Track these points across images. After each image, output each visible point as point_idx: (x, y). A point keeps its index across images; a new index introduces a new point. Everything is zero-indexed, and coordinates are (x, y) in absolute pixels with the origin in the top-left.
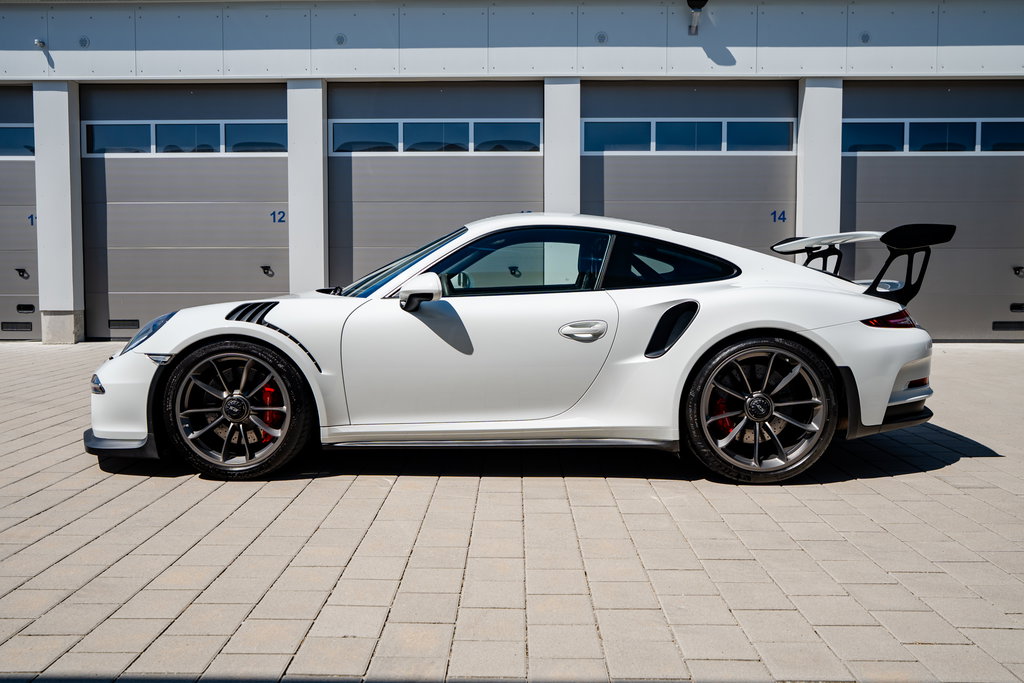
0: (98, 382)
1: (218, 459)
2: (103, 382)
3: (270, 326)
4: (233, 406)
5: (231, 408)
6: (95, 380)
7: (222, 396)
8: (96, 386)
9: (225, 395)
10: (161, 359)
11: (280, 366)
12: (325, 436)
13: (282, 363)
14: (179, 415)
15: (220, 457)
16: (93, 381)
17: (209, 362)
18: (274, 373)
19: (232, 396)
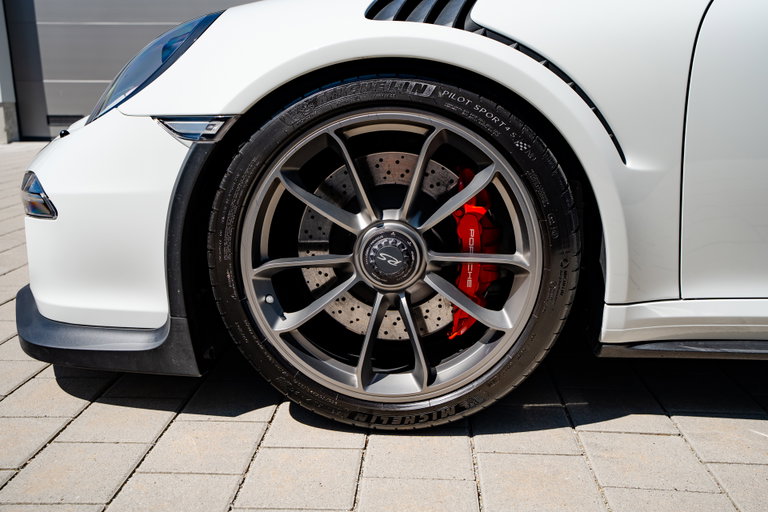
0: (38, 189)
1: (350, 381)
2: (51, 190)
3: (488, 33)
4: (386, 250)
5: (383, 256)
6: (32, 184)
7: (354, 224)
8: (34, 198)
9: (362, 221)
10: (200, 128)
11: (521, 145)
12: (615, 325)
13: (526, 140)
14: (250, 274)
15: (356, 377)
16: (26, 188)
17: (326, 135)
18: (500, 162)
19: (379, 224)
